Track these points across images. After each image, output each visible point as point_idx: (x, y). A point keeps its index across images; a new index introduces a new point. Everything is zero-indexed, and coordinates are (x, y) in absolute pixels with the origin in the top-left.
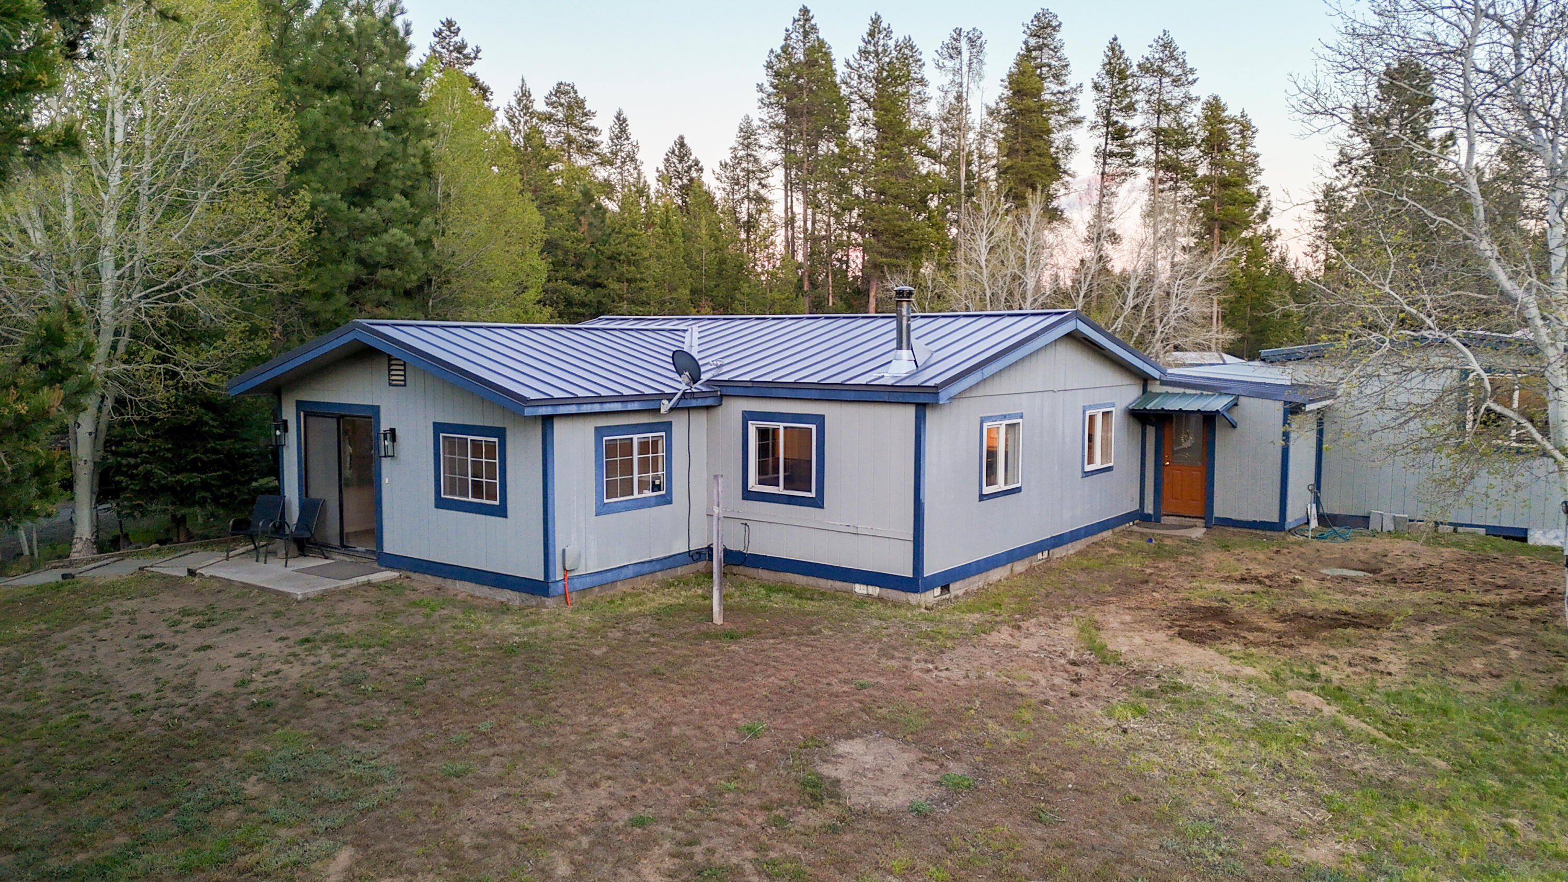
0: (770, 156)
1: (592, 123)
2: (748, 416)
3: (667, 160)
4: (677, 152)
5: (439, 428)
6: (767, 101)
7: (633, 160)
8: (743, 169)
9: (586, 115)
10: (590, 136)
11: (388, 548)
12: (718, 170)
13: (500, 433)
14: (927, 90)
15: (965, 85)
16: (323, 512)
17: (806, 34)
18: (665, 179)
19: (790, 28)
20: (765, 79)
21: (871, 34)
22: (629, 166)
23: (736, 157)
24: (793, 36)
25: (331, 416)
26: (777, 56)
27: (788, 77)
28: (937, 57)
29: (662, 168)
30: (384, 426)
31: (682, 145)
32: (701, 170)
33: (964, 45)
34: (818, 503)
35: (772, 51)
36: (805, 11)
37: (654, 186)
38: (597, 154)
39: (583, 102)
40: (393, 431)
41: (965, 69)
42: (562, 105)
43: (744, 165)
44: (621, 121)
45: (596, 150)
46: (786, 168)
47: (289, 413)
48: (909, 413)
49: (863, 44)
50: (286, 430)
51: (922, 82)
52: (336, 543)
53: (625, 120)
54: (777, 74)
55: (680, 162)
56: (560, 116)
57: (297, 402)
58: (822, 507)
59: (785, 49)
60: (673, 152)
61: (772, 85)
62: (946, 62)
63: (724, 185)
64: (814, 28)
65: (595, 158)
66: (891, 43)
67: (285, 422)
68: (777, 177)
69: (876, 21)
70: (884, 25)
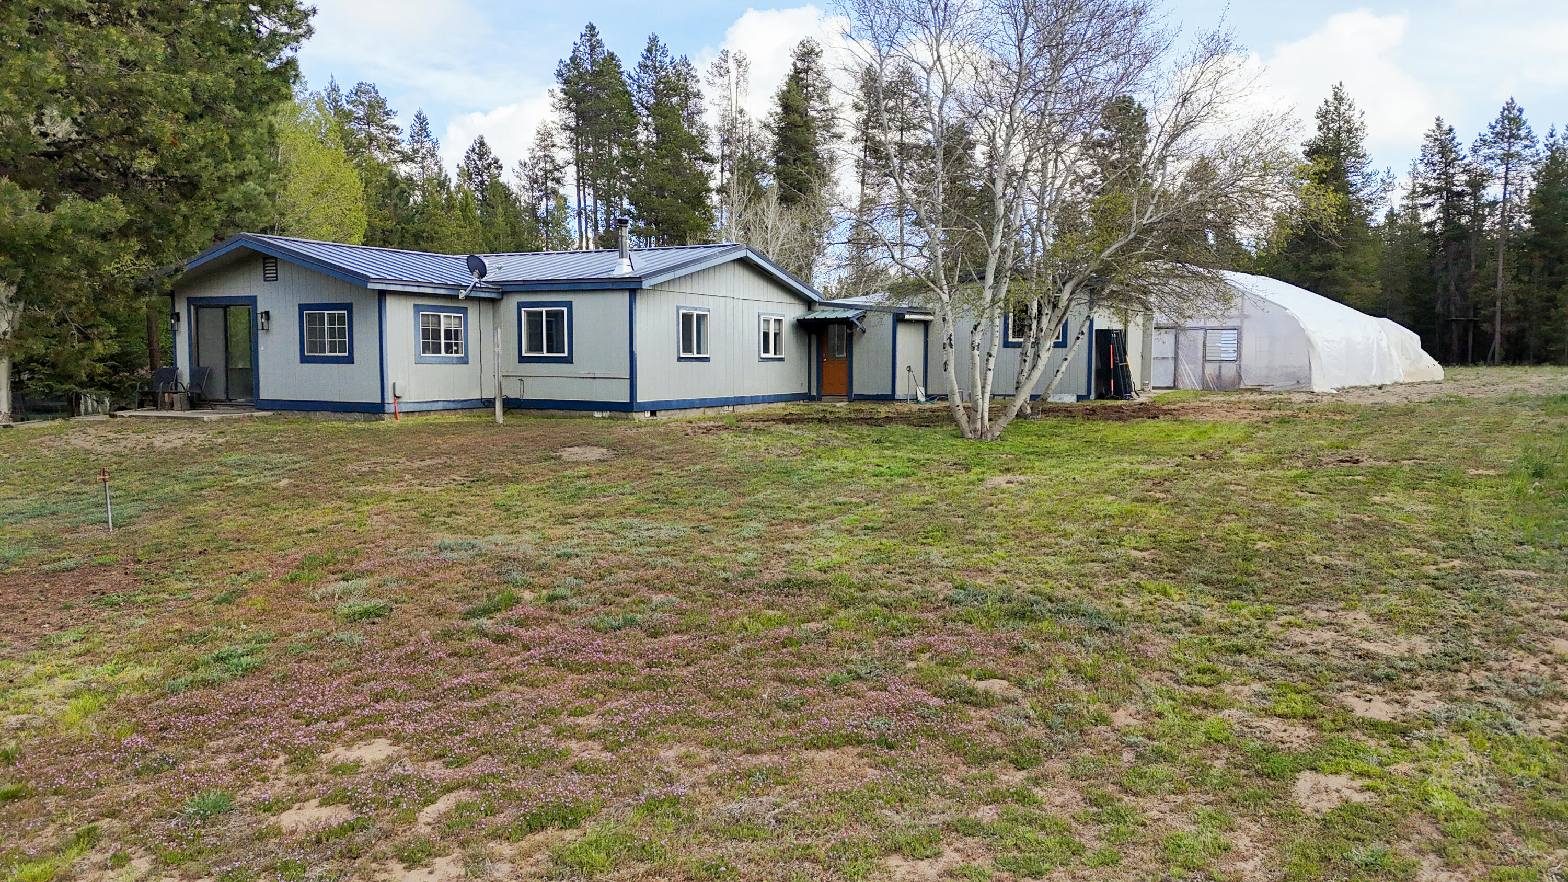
0: (564, 155)
1: (393, 122)
2: (521, 305)
3: (468, 157)
4: (477, 150)
5: (302, 307)
6: (557, 105)
7: (433, 156)
8: (540, 170)
9: (387, 114)
10: (391, 135)
11: (263, 396)
12: (517, 168)
13: (349, 307)
14: (703, 102)
15: (734, 98)
16: (210, 377)
17: (592, 48)
18: (466, 174)
19: (578, 42)
20: (557, 87)
21: (649, 50)
22: (429, 161)
23: (534, 158)
24: (581, 48)
25: (217, 307)
26: (565, 66)
27: (577, 84)
28: (707, 75)
29: (462, 164)
30: (261, 309)
31: (482, 144)
32: (501, 167)
33: (732, 65)
34: (569, 360)
35: (561, 61)
36: (592, 28)
37: (454, 181)
38: (398, 152)
39: (384, 102)
40: (267, 313)
41: (733, 85)
42: (362, 104)
43: (542, 165)
44: (421, 121)
45: (398, 148)
46: (577, 165)
47: (182, 308)
48: (626, 296)
49: (641, 60)
50: (178, 320)
51: (698, 95)
52: (222, 397)
53: (425, 119)
54: (566, 82)
55: (480, 160)
56: (361, 113)
57: (188, 299)
58: (572, 363)
59: (573, 60)
60: (473, 150)
61: (563, 90)
62: (716, 80)
63: (523, 183)
64: (599, 42)
65: (396, 155)
66: (668, 60)
67: (178, 314)
68: (571, 172)
69: (654, 40)
70: (661, 44)
